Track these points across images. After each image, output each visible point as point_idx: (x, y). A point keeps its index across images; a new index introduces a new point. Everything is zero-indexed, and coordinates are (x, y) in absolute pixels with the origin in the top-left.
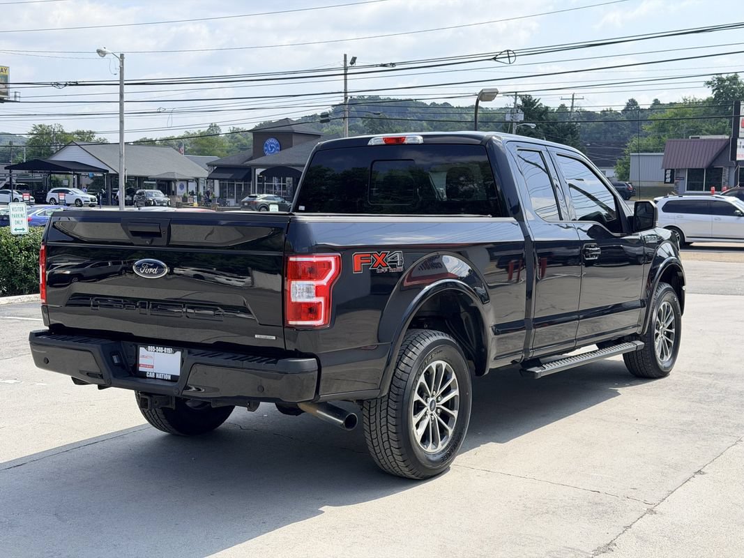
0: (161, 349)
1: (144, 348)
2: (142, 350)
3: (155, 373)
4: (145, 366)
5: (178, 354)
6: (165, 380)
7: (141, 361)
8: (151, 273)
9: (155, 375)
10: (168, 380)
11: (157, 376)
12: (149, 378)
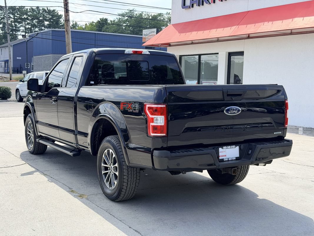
0: (230, 147)
1: (221, 148)
2: (220, 149)
3: (228, 158)
4: (222, 156)
5: (238, 147)
6: (233, 160)
7: (220, 154)
8: (235, 113)
9: (228, 159)
10: (234, 160)
11: (229, 159)
12: (225, 161)
